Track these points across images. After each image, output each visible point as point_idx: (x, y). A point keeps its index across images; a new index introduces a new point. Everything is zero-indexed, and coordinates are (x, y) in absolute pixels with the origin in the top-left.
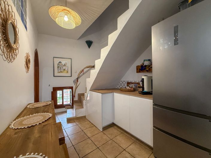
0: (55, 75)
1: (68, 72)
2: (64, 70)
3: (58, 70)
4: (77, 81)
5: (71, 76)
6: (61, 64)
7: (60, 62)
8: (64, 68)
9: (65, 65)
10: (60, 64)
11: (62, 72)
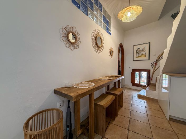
0: (134, 60)
1: (145, 56)
2: (142, 54)
3: (137, 55)
4: (156, 64)
5: (149, 60)
6: (140, 50)
7: (139, 48)
8: (142, 53)
9: (143, 50)
10: (138, 50)
11: (140, 57)
